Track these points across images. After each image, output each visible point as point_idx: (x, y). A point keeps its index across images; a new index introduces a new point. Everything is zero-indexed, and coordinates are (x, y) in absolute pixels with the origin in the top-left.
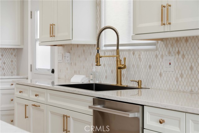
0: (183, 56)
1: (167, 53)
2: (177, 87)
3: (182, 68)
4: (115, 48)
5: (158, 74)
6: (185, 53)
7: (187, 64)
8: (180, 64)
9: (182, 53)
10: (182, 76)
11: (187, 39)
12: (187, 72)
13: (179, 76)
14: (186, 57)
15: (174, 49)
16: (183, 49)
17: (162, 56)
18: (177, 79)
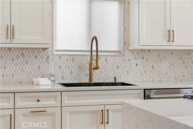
0: (147, 60)
1: (133, 58)
2: (142, 79)
3: (145, 67)
5: (126, 72)
6: (148, 58)
7: (149, 65)
8: (144, 65)
9: (145, 58)
10: (145, 72)
11: (149, 50)
12: (149, 70)
13: (143, 72)
14: (149, 60)
15: (139, 56)
16: (147, 56)
17: (130, 60)
18: (142, 74)
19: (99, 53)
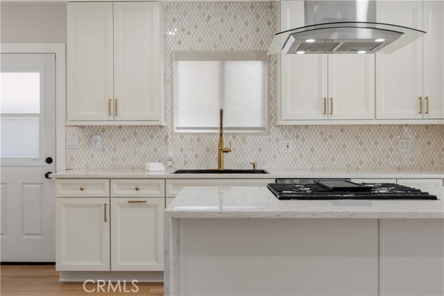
0: (303, 140)
1: (283, 137)
2: (296, 166)
3: (301, 150)
4: (218, 131)
5: (271, 156)
6: (305, 137)
7: (307, 147)
8: (299, 146)
9: (301, 137)
10: (301, 156)
11: (307, 126)
12: (307, 153)
13: (297, 156)
14: (307, 140)
15: (292, 134)
16: (303, 134)
17: (277, 140)
18: (295, 160)
19: (224, 131)
